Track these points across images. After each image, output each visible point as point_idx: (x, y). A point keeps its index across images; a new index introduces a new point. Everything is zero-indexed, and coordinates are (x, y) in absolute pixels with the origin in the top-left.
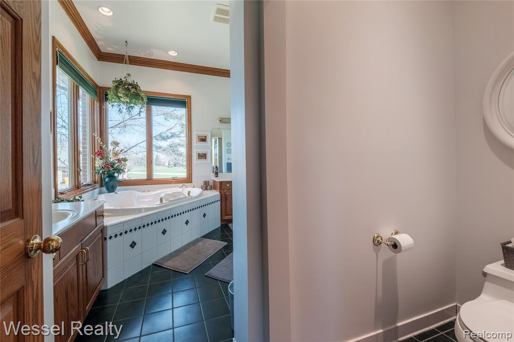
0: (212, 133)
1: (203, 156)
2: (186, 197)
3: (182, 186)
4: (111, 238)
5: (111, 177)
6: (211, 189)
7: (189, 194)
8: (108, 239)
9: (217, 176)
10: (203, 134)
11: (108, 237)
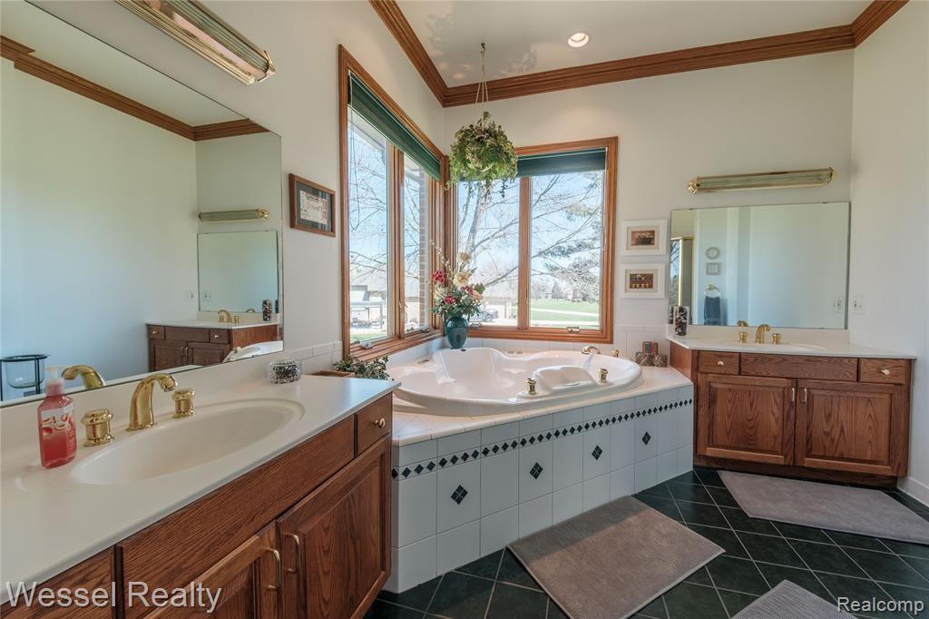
0: (670, 222)
1: (642, 281)
2: (595, 386)
3: (589, 350)
4: (406, 473)
5: (457, 319)
6: (664, 364)
7: (603, 377)
8: (401, 477)
9: (683, 333)
10: (643, 225)
11: (401, 470)
